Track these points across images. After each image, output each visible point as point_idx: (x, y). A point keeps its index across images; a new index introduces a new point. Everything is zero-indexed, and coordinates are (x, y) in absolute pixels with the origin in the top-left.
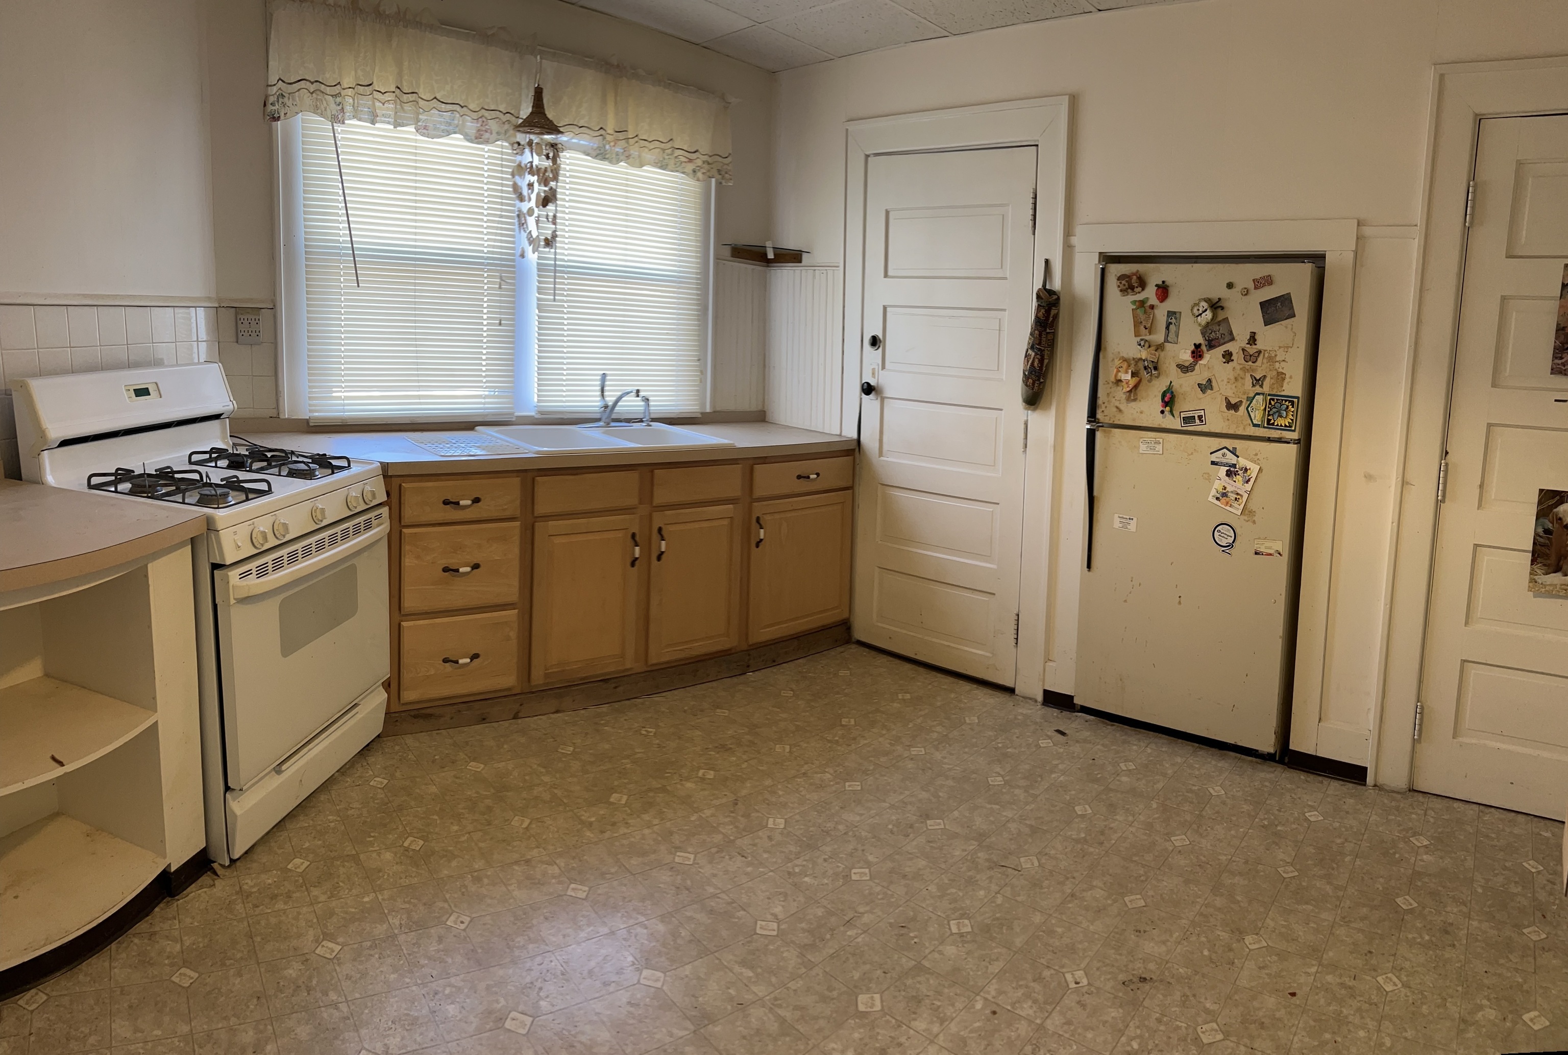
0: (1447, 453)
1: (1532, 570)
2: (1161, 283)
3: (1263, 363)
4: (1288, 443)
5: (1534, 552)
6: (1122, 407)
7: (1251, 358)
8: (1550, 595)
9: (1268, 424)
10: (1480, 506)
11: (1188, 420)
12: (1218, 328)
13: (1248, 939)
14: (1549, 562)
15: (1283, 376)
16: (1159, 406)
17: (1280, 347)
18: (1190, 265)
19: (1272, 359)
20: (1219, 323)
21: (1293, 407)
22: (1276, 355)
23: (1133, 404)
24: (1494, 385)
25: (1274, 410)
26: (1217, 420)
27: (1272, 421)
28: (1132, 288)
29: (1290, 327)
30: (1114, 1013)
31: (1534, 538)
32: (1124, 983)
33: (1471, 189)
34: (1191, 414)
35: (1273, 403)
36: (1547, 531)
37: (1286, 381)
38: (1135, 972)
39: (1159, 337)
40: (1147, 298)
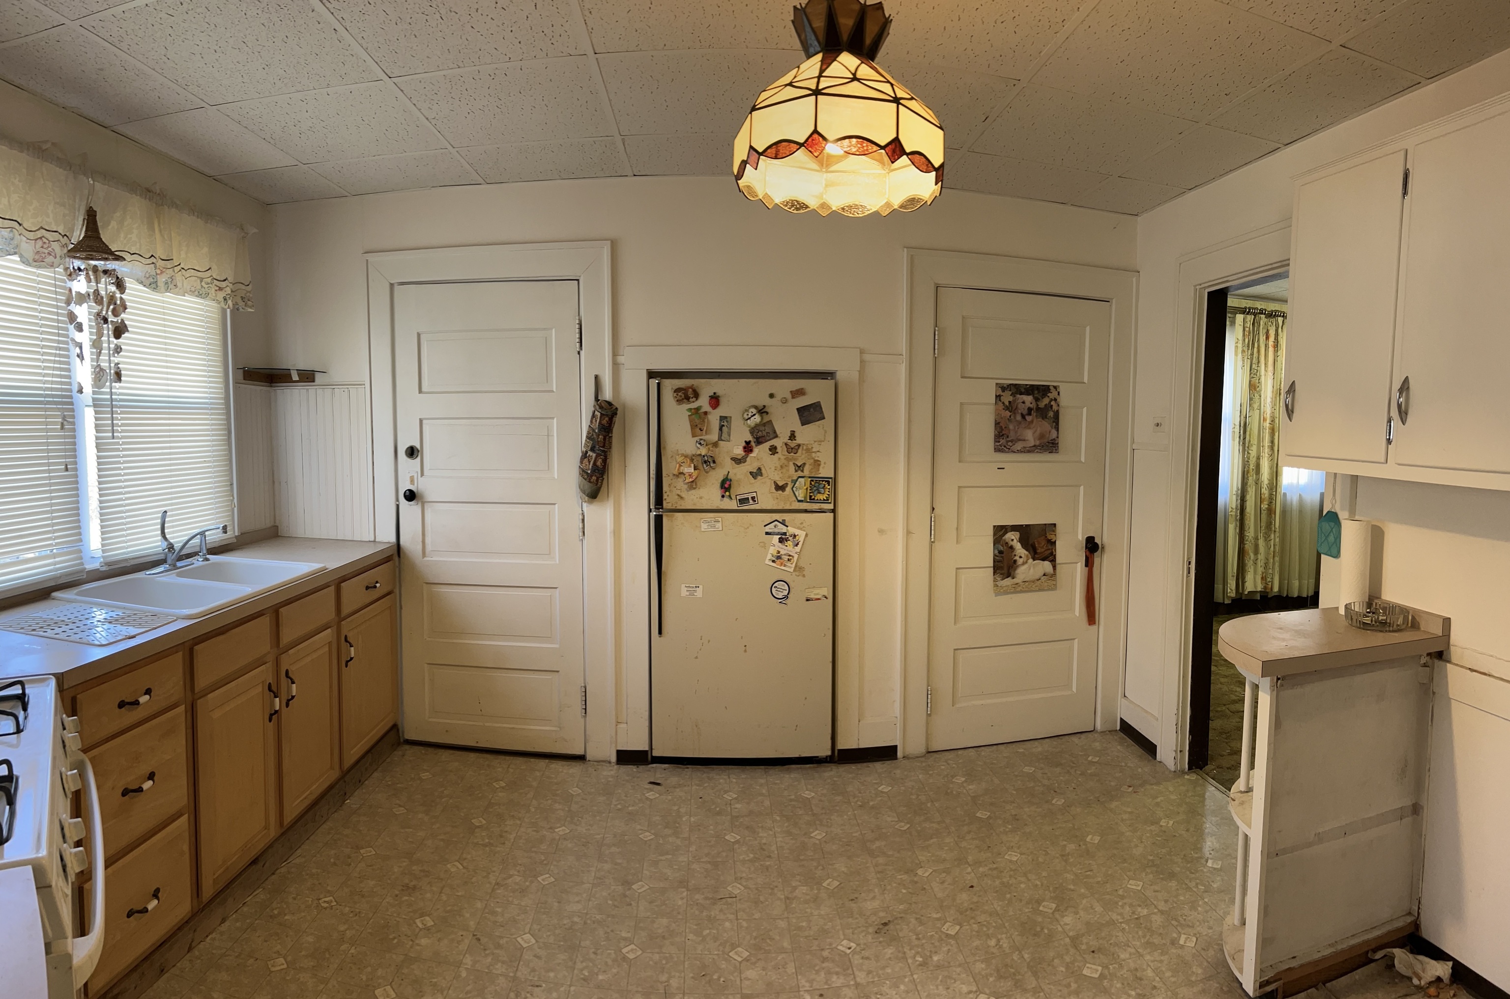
0: (933, 509)
1: (995, 578)
2: (713, 394)
3: (802, 454)
4: (825, 512)
5: (994, 567)
6: (683, 495)
7: (792, 450)
8: (1006, 593)
9: (810, 499)
10: (957, 542)
11: (743, 501)
12: (763, 428)
13: (920, 872)
14: (1003, 571)
15: (819, 463)
16: (718, 492)
17: (815, 442)
18: (736, 380)
19: (809, 451)
20: (764, 425)
21: (829, 485)
22: (812, 448)
23: (693, 492)
24: (960, 462)
25: (815, 488)
26: (767, 498)
27: (813, 497)
28: (687, 398)
29: (821, 426)
30: (889, 951)
31: (994, 558)
32: (876, 932)
33: (936, 332)
34: (746, 496)
35: (813, 483)
36: (1001, 552)
37: (821, 466)
38: (876, 923)
39: (714, 437)
40: (701, 406)
